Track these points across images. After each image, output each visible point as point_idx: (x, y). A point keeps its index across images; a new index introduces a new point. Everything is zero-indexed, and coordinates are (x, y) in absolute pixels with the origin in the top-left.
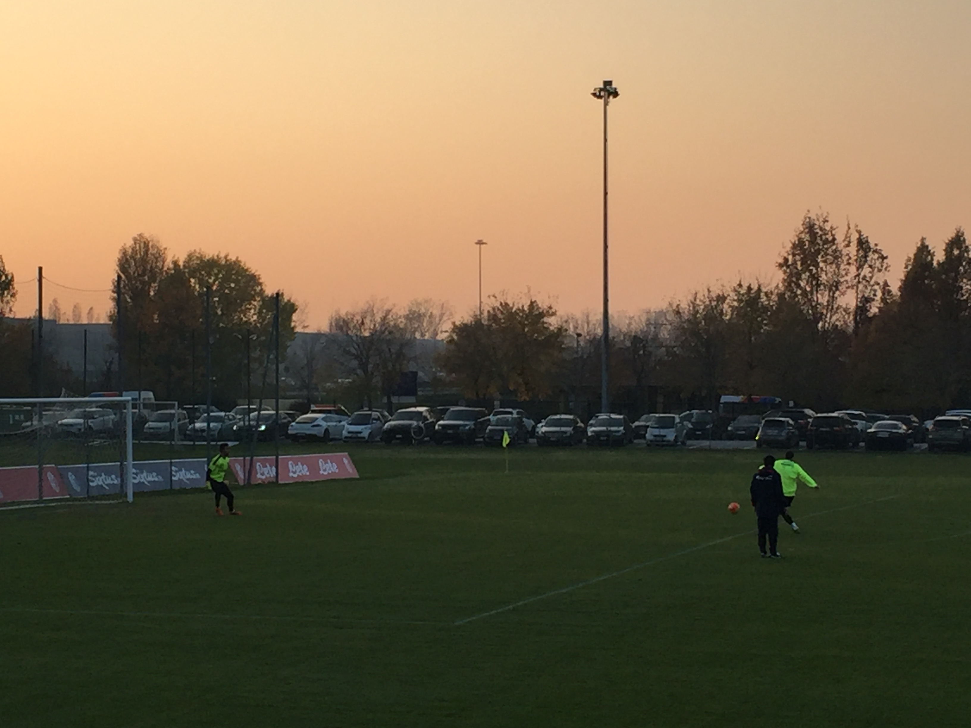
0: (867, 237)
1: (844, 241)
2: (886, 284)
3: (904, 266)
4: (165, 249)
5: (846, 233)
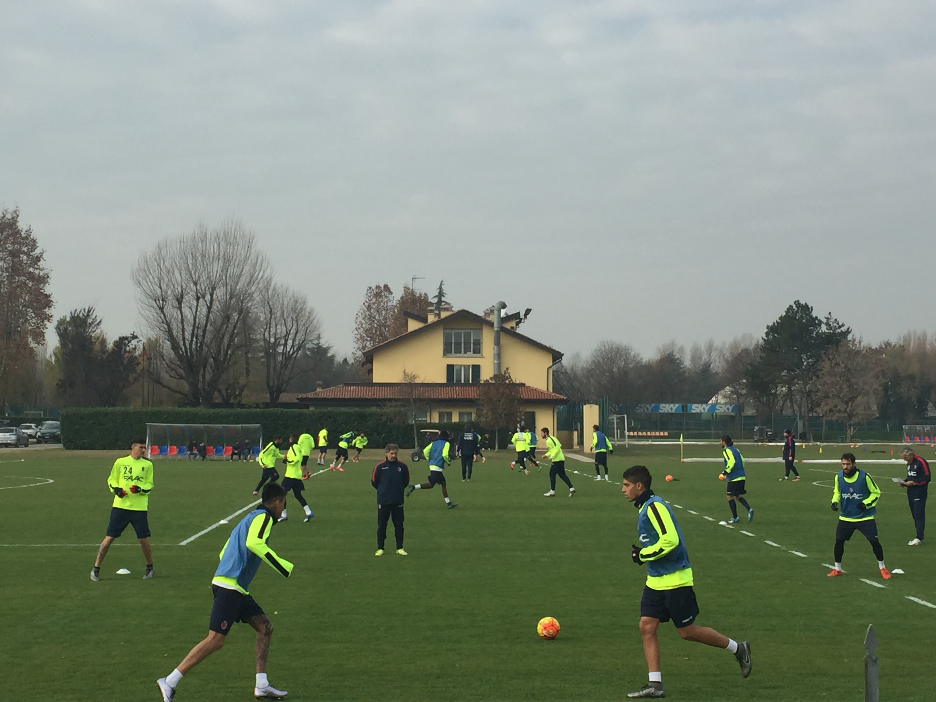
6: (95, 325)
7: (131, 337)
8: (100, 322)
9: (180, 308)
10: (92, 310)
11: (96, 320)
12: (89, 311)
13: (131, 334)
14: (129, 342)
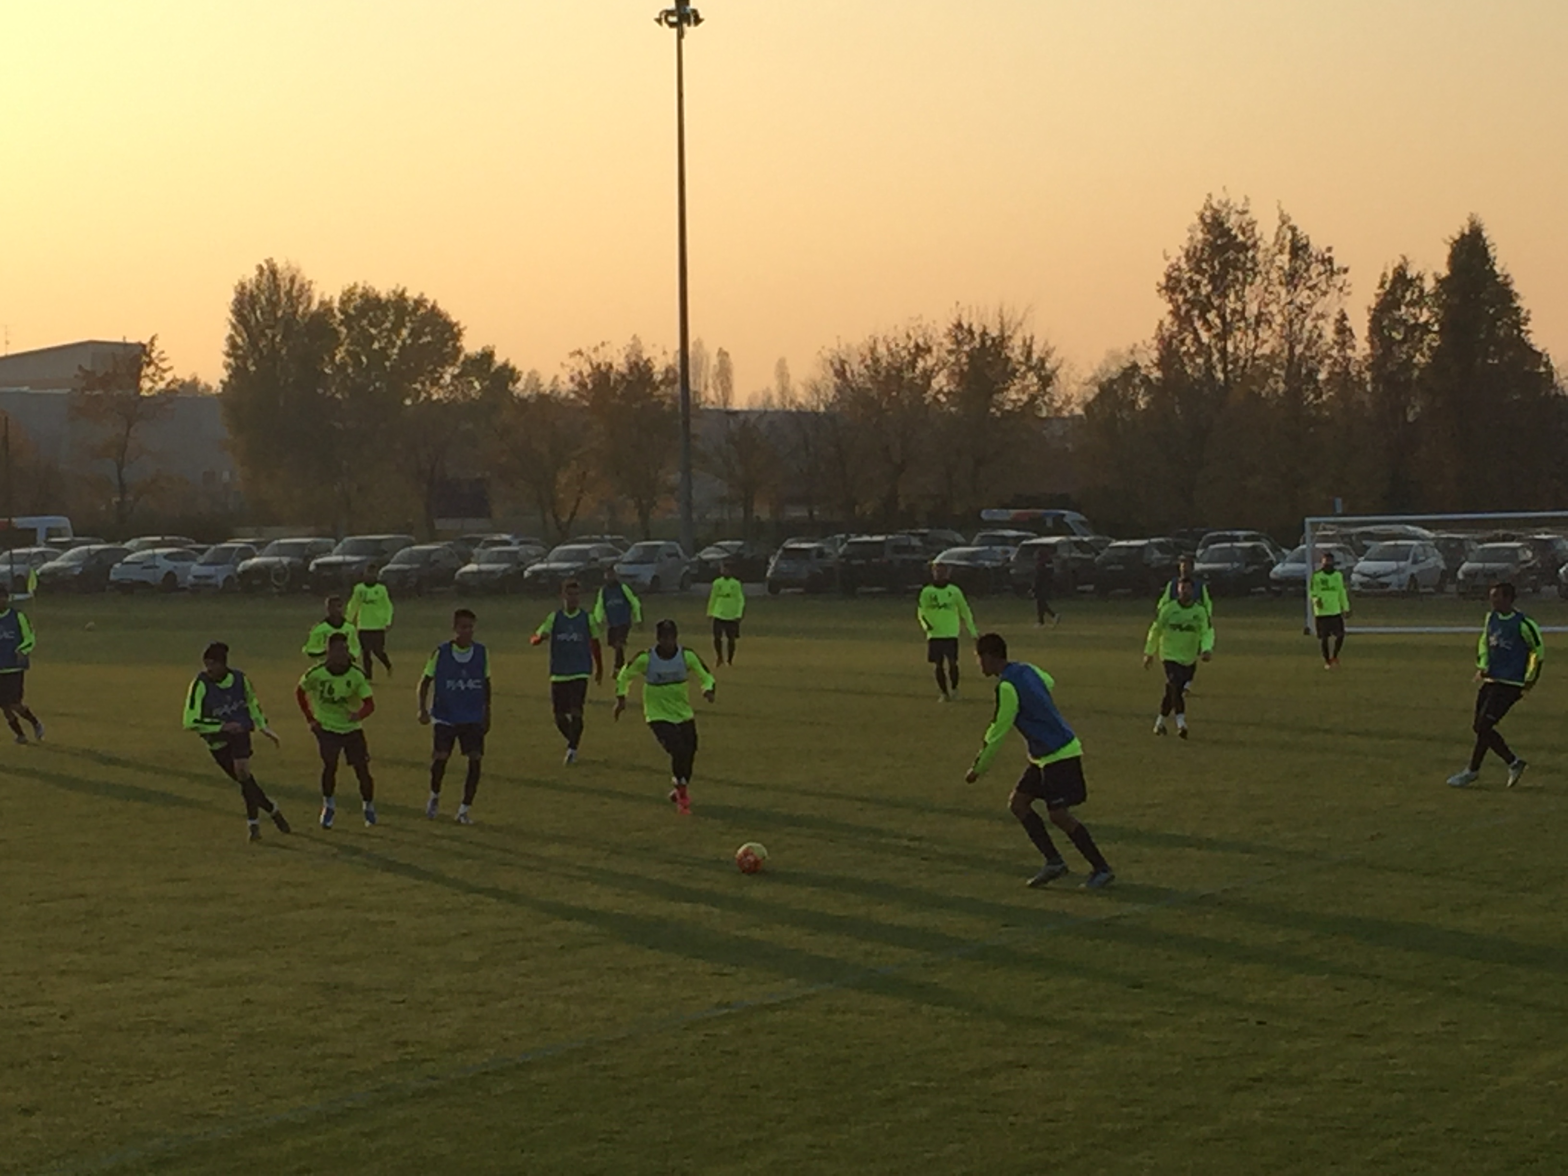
0: (1307, 237)
1: (1275, 244)
2: (1344, 317)
3: (1377, 284)
5: (1275, 230)
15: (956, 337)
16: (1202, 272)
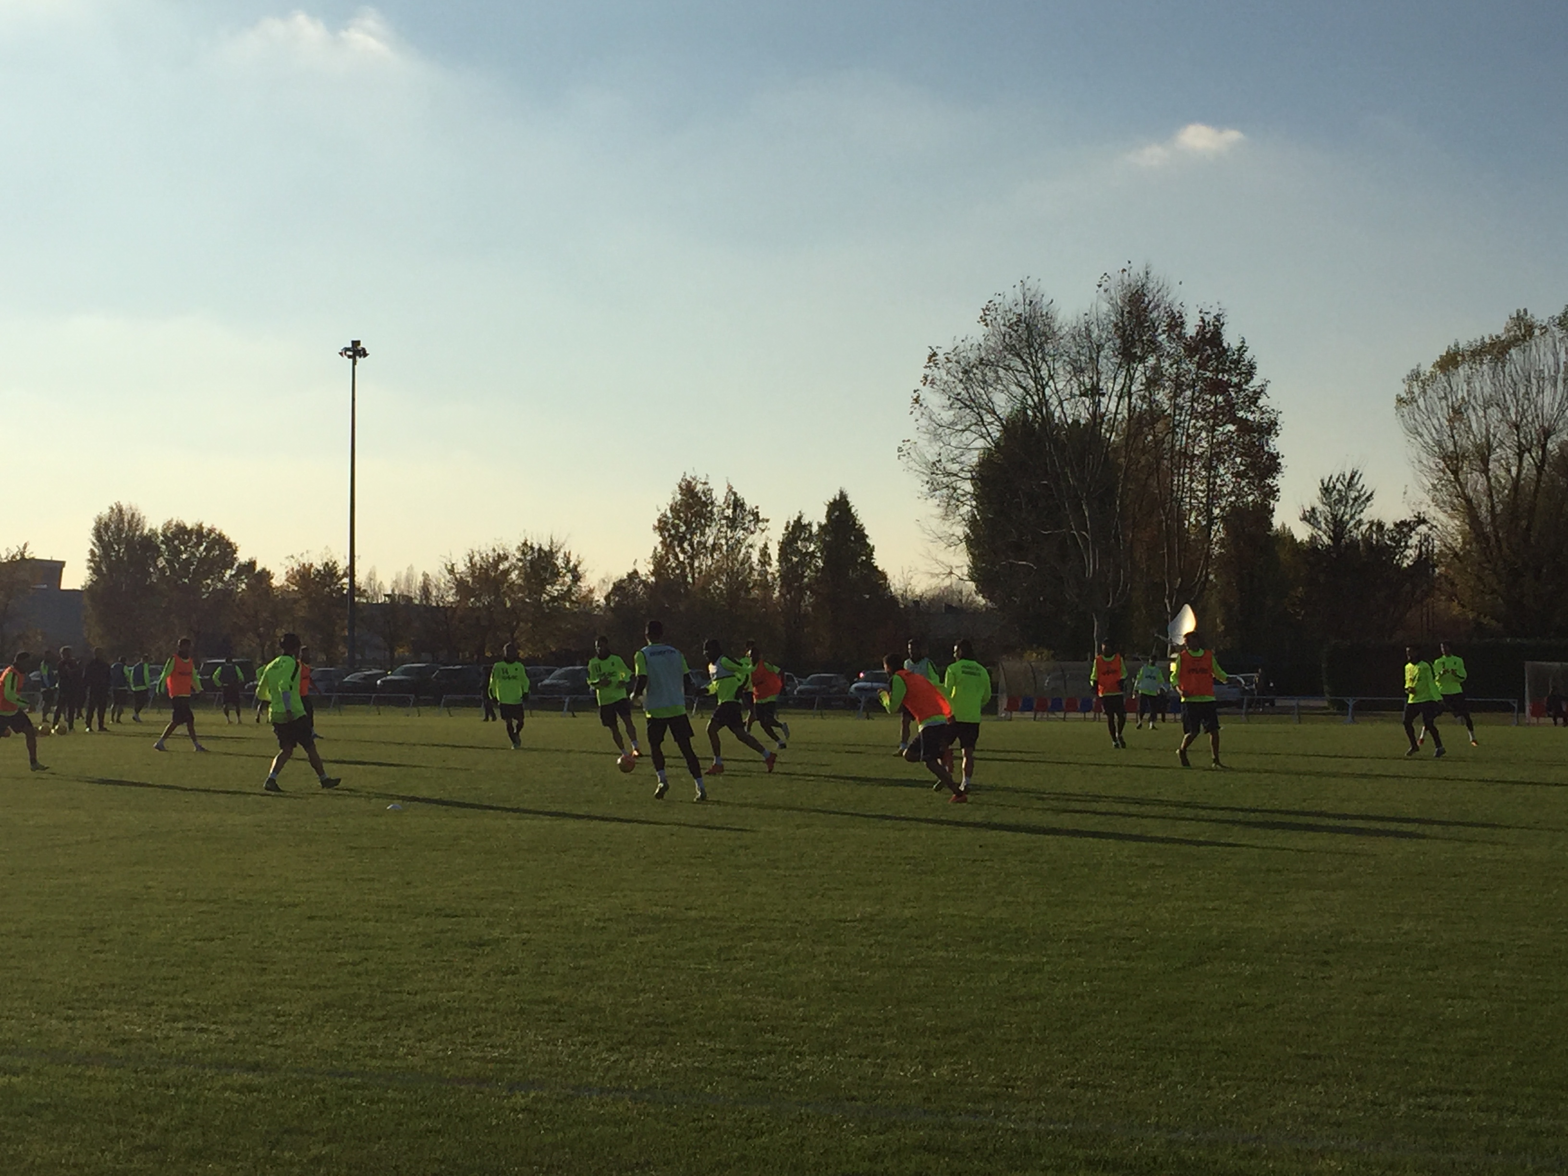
0: (743, 499)
4: (144, 517)
5: (724, 494)
6: (1363, 502)
7: (1415, 522)
8: (1371, 495)
9: (1485, 471)
10: (1357, 476)
11: (1365, 493)
12: (1352, 477)
13: (1415, 516)
14: (1412, 529)
15: (523, 551)
16: (680, 519)
